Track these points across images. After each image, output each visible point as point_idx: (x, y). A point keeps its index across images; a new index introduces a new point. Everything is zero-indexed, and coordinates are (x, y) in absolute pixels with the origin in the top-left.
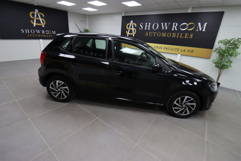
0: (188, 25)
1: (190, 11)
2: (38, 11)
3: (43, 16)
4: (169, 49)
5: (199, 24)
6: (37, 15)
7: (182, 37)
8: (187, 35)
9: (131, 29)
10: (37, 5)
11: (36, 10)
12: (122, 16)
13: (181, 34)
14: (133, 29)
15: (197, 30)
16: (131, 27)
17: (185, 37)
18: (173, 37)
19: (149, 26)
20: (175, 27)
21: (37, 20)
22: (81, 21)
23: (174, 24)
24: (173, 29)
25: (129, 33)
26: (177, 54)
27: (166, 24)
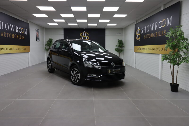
0: (162, 22)
1: (162, 9)
2: (85, 32)
3: (88, 34)
4: (155, 49)
5: (168, 18)
6: (84, 34)
7: (160, 35)
8: (163, 32)
9: (138, 34)
10: (85, 28)
11: (84, 31)
12: (135, 25)
13: (160, 32)
14: (139, 34)
15: (167, 26)
16: (138, 33)
17: (162, 35)
18: (156, 36)
19: (145, 30)
20: (157, 26)
21: (84, 37)
22: (117, 34)
23: (156, 23)
24: (156, 29)
25: (138, 38)
26: (159, 54)
27: (152, 24)
